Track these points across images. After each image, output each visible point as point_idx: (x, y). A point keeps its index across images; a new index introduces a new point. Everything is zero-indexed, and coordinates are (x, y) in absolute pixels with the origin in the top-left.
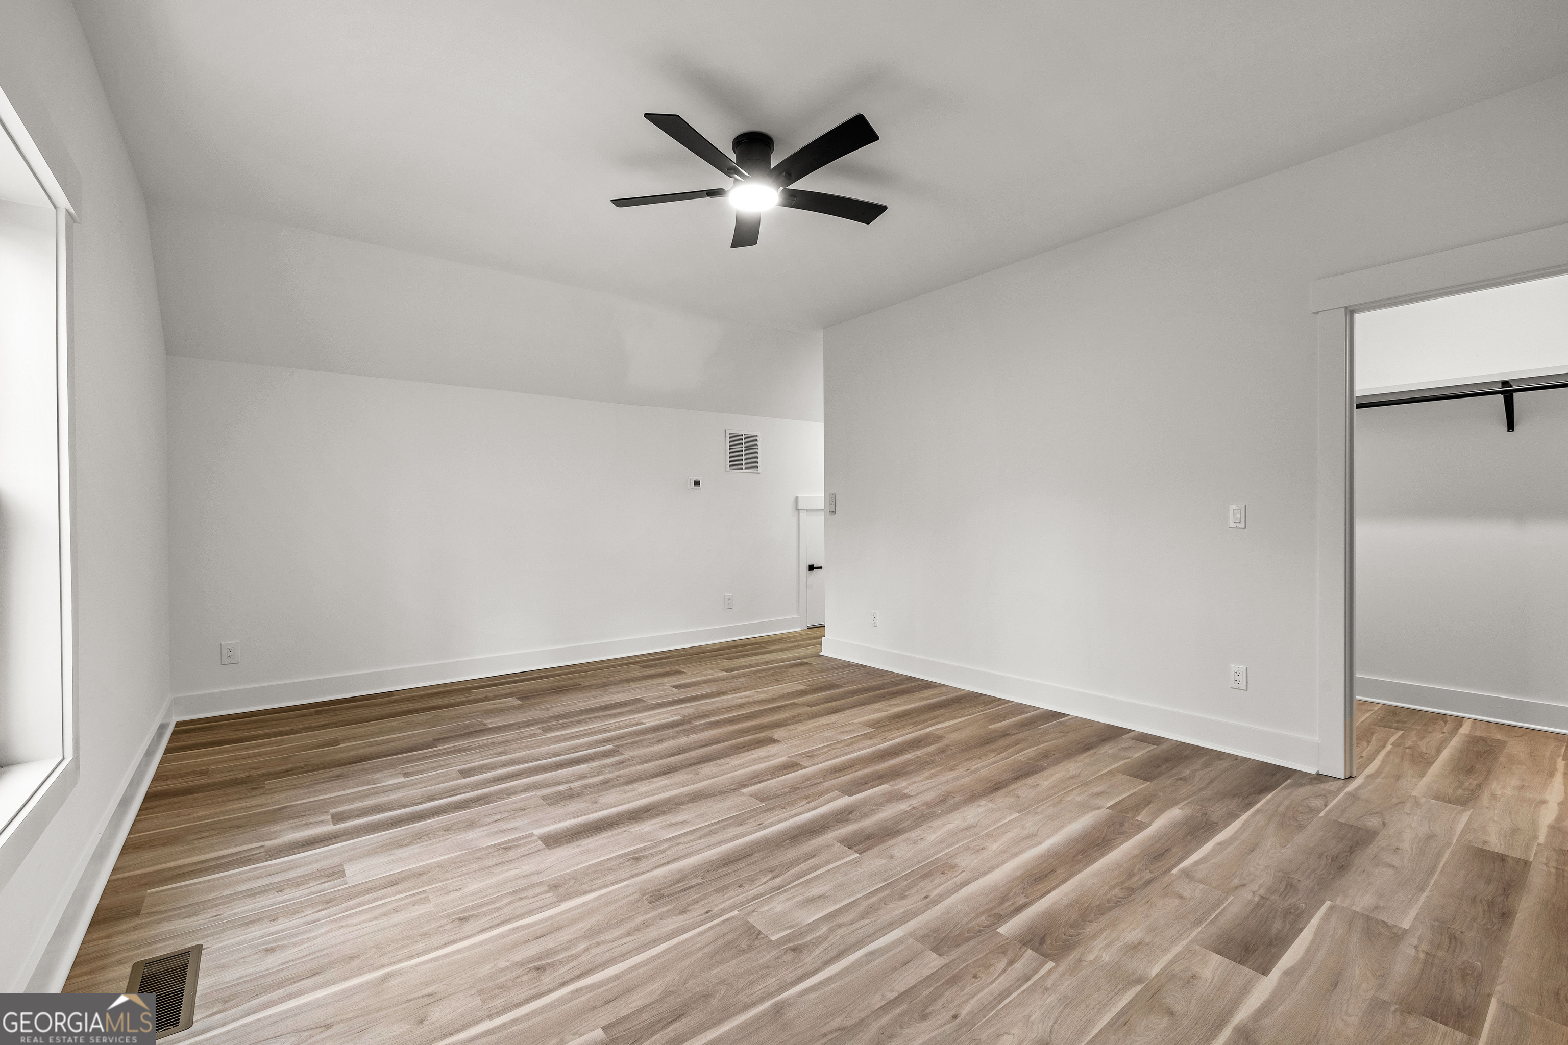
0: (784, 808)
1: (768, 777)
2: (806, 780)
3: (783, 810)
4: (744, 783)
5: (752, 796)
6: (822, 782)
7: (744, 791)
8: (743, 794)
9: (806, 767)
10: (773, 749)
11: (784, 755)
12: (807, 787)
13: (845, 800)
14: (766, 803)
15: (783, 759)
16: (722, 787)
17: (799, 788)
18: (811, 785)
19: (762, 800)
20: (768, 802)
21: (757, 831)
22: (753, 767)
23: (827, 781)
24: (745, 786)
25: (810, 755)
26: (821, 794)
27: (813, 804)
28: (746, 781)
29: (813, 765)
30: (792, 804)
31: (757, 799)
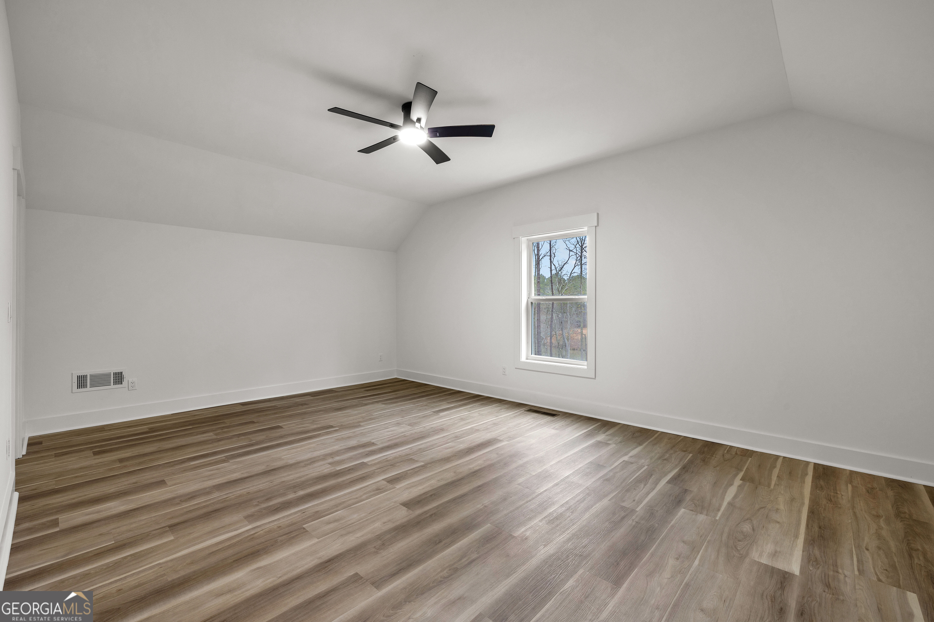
0: (400, 456)
1: (409, 472)
2: (385, 470)
3: (400, 455)
4: (423, 468)
5: (417, 461)
6: (376, 469)
7: (422, 464)
8: (422, 462)
9: (383, 480)
10: (406, 496)
11: (398, 489)
12: (385, 466)
13: (366, 460)
14: (409, 458)
15: (399, 486)
16: (436, 465)
17: (391, 465)
18: (383, 467)
19: (411, 459)
20: (408, 458)
21: (412, 447)
22: (420, 478)
23: (372, 470)
24: (422, 466)
25: (379, 490)
26: (378, 463)
27: (385, 458)
28: (422, 469)
29: (378, 482)
30: (395, 458)
31: (414, 460)
